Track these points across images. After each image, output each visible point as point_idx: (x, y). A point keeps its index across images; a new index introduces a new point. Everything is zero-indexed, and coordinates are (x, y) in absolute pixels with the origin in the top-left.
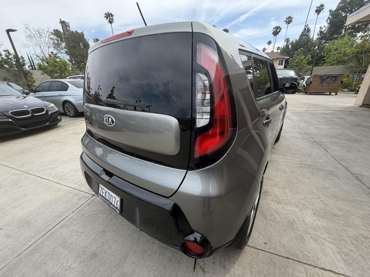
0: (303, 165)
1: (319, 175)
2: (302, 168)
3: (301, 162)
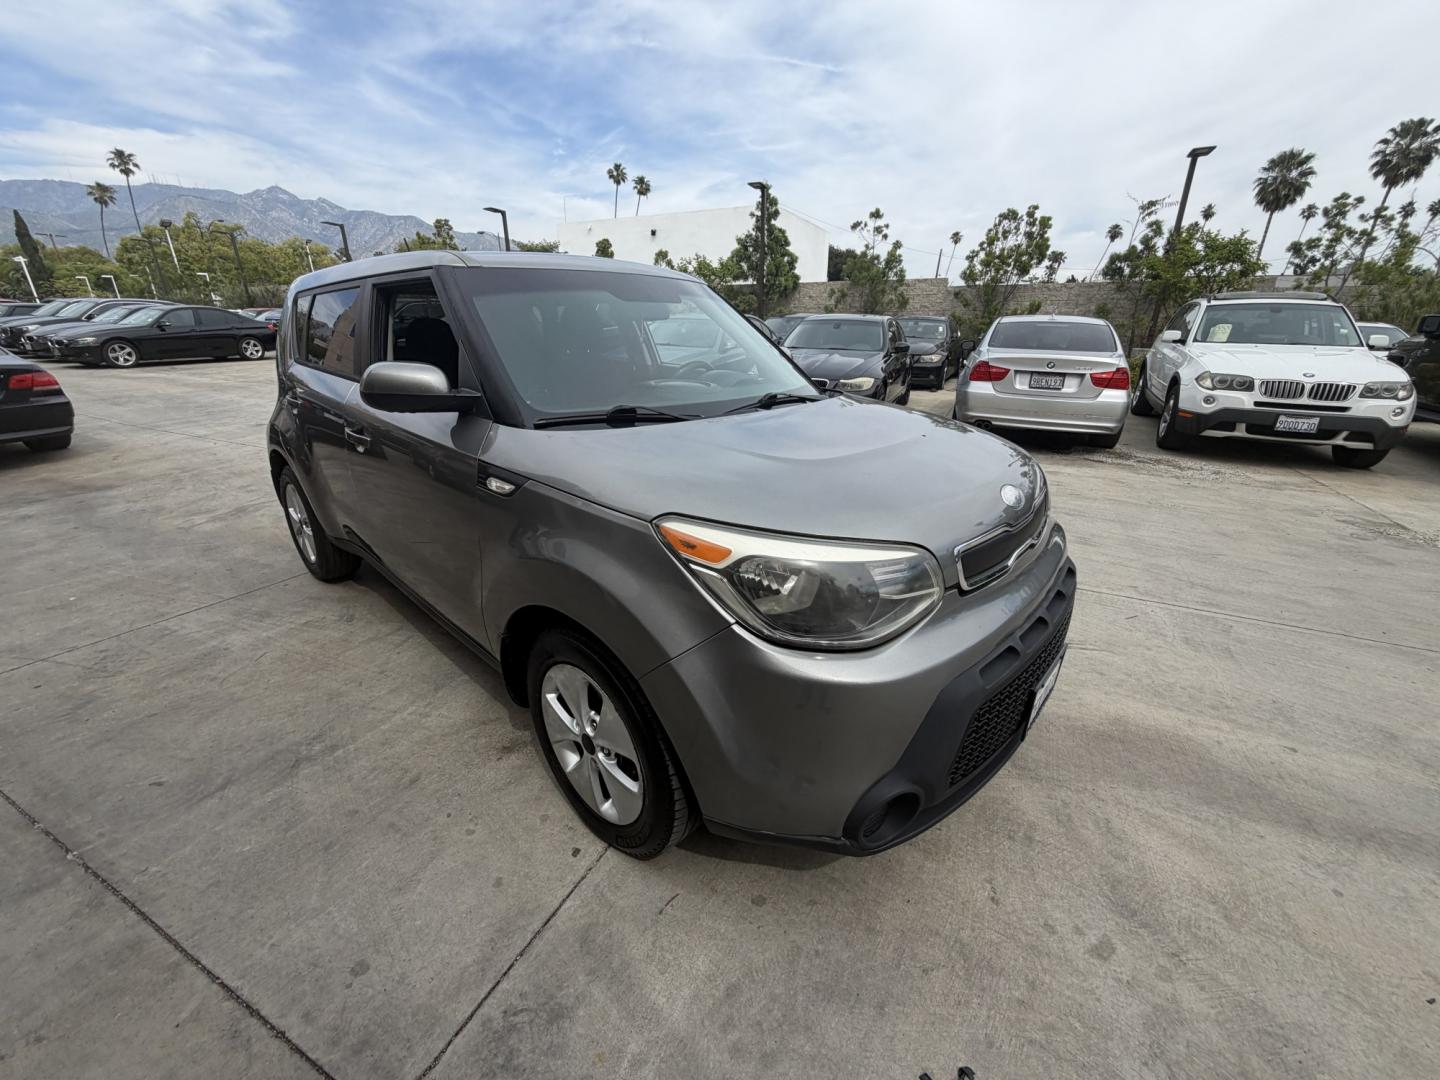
0: (317, 748)
1: (240, 746)
2: (314, 731)
3: (336, 761)
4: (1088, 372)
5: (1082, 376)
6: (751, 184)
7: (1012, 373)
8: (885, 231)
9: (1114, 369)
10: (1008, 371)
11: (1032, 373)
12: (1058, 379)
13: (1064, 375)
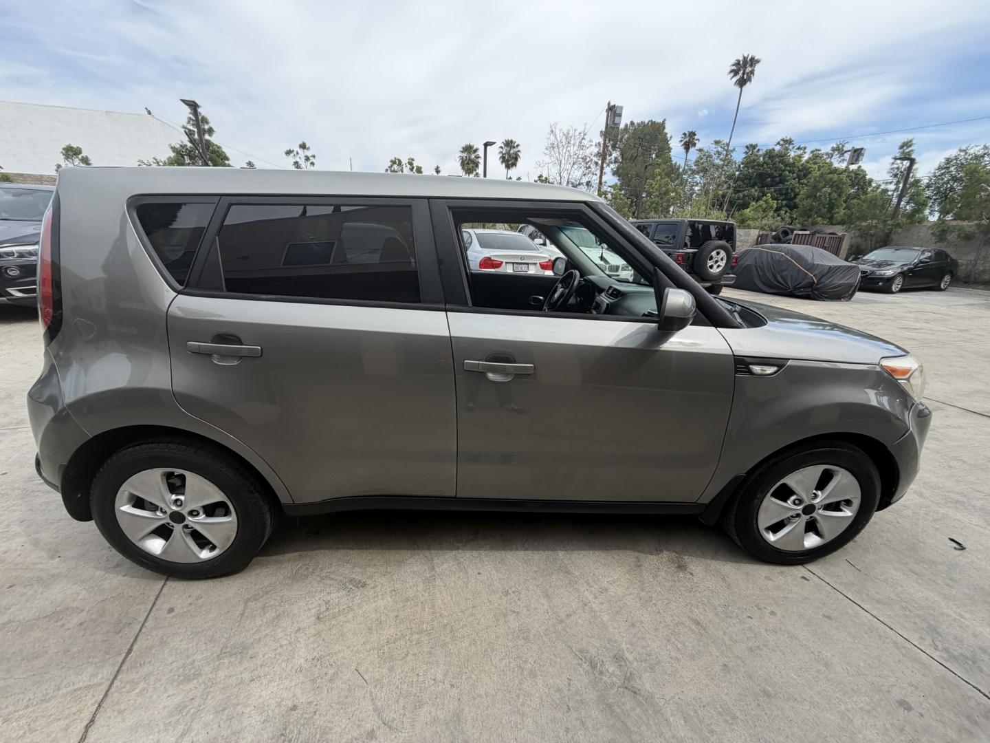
4: (538, 262)
5: (535, 264)
6: (183, 101)
7: (504, 264)
8: (312, 160)
9: (547, 260)
10: (502, 263)
11: (513, 263)
12: (526, 266)
13: (528, 264)
